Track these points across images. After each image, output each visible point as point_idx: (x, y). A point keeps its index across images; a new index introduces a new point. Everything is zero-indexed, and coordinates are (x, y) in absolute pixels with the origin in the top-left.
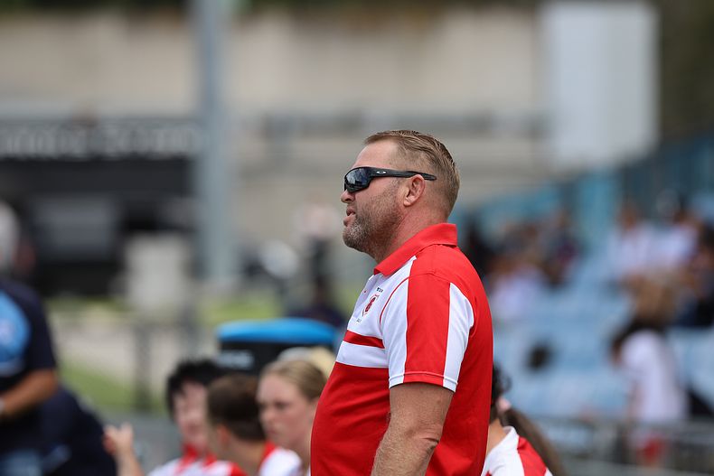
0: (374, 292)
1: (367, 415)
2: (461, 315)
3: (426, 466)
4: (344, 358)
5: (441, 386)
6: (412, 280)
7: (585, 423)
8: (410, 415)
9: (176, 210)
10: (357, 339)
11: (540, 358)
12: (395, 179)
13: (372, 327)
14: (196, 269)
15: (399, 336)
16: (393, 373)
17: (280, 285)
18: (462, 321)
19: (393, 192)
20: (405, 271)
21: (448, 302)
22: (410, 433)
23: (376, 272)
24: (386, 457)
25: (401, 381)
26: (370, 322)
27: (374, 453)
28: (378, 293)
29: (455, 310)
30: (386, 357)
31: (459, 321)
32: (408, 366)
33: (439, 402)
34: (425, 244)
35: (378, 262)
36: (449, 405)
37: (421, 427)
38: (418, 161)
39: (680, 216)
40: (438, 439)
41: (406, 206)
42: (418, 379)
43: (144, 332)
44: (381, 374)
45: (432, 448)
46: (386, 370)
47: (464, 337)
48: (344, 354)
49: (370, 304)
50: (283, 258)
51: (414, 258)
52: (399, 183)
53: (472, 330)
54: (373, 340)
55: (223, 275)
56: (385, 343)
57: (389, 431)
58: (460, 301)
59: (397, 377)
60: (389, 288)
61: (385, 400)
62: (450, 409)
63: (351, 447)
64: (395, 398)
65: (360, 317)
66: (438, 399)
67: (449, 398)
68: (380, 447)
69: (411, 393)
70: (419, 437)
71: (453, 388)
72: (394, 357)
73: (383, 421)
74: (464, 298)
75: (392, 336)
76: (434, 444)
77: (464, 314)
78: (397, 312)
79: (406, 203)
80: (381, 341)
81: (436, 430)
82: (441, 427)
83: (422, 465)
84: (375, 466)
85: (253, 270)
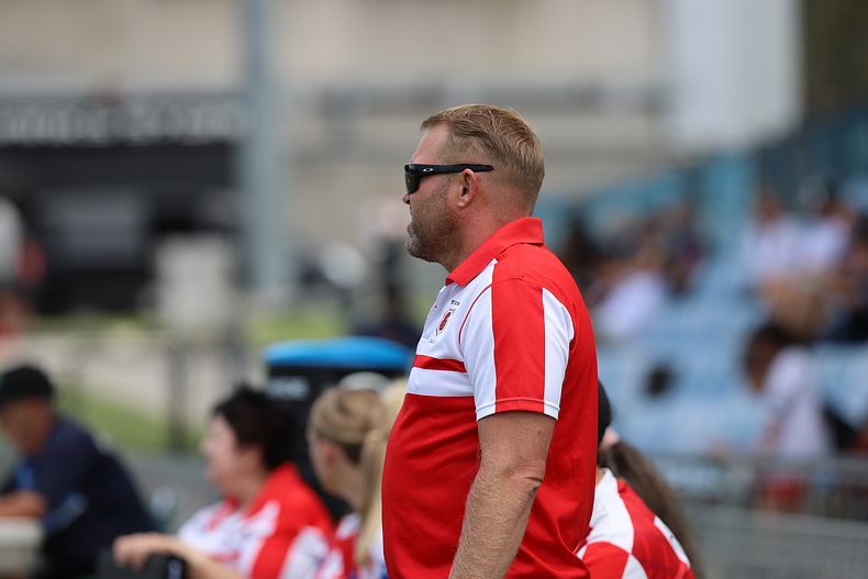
0: (448, 306)
1: (449, 455)
2: (559, 326)
3: (529, 510)
4: (417, 388)
5: (542, 414)
6: (496, 287)
7: (715, 460)
8: (506, 450)
9: (217, 206)
10: (432, 364)
11: (660, 382)
12: (444, 176)
13: (449, 347)
14: (242, 278)
15: (485, 356)
16: (481, 403)
17: (343, 295)
18: (560, 333)
19: (442, 193)
20: (486, 277)
21: (541, 312)
22: (508, 472)
23: (449, 282)
24: (480, 502)
25: (492, 410)
26: (446, 340)
27: (464, 500)
28: (454, 307)
29: (550, 320)
30: (471, 384)
31: (557, 334)
32: (499, 392)
33: (539, 433)
34: (506, 244)
35: (450, 269)
36: (551, 436)
37: (521, 464)
38: (469, 150)
39: (829, 206)
40: (542, 477)
41: (461, 208)
42: (513, 407)
43: (178, 355)
44: (466, 405)
45: (535, 489)
46: (471, 399)
47: (564, 352)
48: (417, 383)
49: (445, 321)
50: (348, 263)
51: (494, 262)
52: (449, 180)
53: (572, 344)
54: (453, 364)
55: (275, 285)
56: (468, 366)
57: (481, 471)
58: (556, 310)
59: (486, 406)
60: (468, 299)
61: (473, 434)
62: (553, 440)
63: (433, 495)
64: (484, 432)
65: (433, 337)
66: (538, 429)
67: (551, 426)
68: (472, 492)
69: (506, 424)
70: (520, 476)
71: (555, 415)
72: (480, 382)
73: (473, 460)
74: (560, 305)
75: (476, 356)
76: (537, 484)
77: (563, 325)
78: (480, 327)
79: (461, 204)
80: (462, 364)
81: (538, 468)
82: (543, 463)
83: (524, 509)
84: (467, 515)
85: (311, 278)
